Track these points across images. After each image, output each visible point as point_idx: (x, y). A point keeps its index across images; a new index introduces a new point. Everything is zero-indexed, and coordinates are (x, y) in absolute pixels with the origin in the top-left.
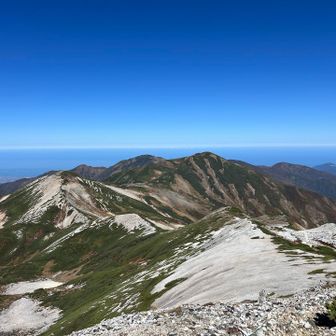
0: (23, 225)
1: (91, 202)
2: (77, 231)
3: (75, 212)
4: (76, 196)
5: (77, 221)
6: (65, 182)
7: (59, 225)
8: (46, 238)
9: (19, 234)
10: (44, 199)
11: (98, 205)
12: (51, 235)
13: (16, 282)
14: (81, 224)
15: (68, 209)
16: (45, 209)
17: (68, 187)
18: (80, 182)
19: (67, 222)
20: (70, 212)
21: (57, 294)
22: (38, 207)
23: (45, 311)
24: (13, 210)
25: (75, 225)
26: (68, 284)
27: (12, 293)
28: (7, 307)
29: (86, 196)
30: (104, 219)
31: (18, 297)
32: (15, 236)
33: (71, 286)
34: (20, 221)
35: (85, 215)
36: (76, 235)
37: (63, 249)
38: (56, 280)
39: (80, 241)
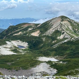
0: (45, 36)
1: (72, 30)
2: (66, 41)
3: (65, 33)
4: (66, 27)
5: (66, 37)
6: (62, 21)
7: (58, 38)
8: (53, 42)
9: (44, 39)
10: (54, 27)
11: (75, 32)
12: (55, 41)
13: (42, 56)
14: (67, 38)
15: (62, 32)
16: (54, 31)
17: (63, 23)
18: (68, 21)
19: (62, 37)
20: (63, 33)
21: (56, 64)
22: (51, 29)
23: (51, 69)
24: (42, 30)
25: (65, 39)
26: (60, 61)
27: (40, 60)
28: (39, 65)
29: (70, 27)
30: (77, 37)
31: (42, 62)
32: (42, 40)
33: (61, 62)
34: (45, 34)
35: (69, 35)
36: (65, 42)
37: (60, 47)
38: (56, 58)
39: (66, 45)
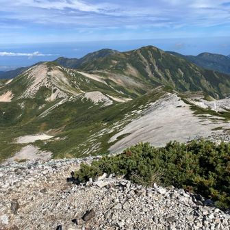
0: (24, 99)
1: (68, 84)
2: (60, 103)
3: (58, 90)
4: (58, 80)
5: (60, 96)
6: (50, 70)
7: (48, 99)
8: (40, 108)
9: (22, 105)
10: (37, 82)
11: (73, 86)
12: (43, 106)
13: (23, 135)
14: (62, 98)
15: (53, 88)
16: (38, 88)
17: (52, 73)
18: (60, 69)
19: (53, 97)
20: (55, 91)
21: (49, 143)
22: (32, 87)
23: (42, 153)
24: (16, 89)
25: (58, 99)
27: (21, 142)
28: (19, 151)
29: (65, 79)
30: (77, 95)
31: (25, 145)
32: (19, 107)
33: (58, 138)
34: (22, 96)
35: (65, 92)
36: (60, 106)
37: (52, 114)
38: (49, 134)
39: (62, 110)
